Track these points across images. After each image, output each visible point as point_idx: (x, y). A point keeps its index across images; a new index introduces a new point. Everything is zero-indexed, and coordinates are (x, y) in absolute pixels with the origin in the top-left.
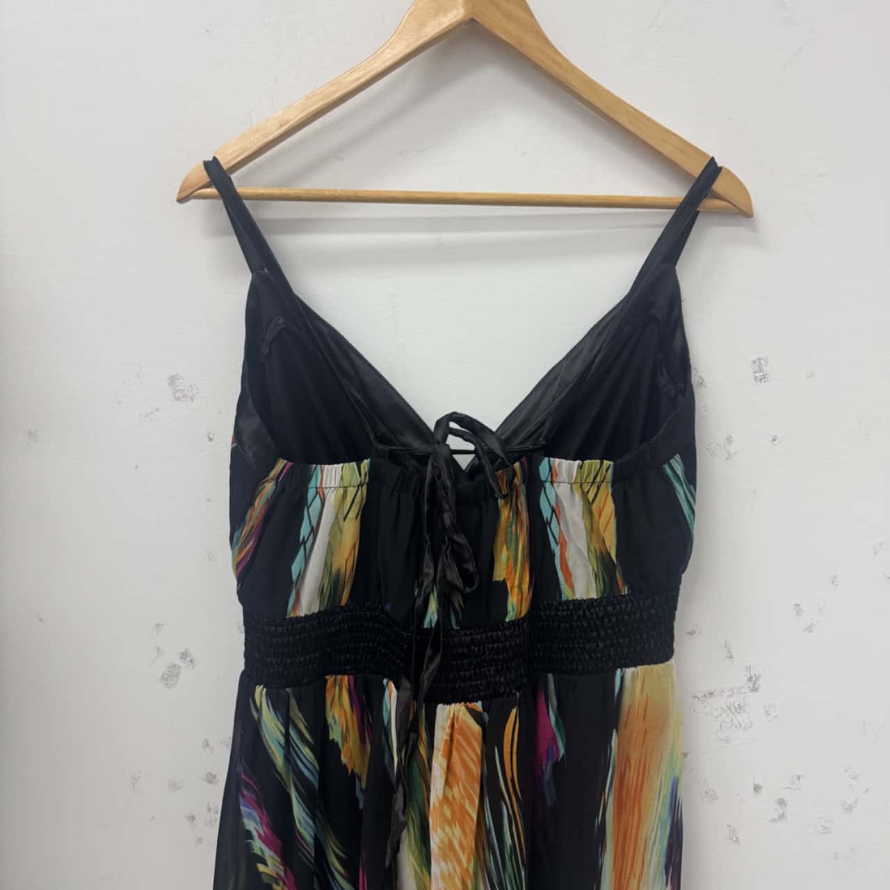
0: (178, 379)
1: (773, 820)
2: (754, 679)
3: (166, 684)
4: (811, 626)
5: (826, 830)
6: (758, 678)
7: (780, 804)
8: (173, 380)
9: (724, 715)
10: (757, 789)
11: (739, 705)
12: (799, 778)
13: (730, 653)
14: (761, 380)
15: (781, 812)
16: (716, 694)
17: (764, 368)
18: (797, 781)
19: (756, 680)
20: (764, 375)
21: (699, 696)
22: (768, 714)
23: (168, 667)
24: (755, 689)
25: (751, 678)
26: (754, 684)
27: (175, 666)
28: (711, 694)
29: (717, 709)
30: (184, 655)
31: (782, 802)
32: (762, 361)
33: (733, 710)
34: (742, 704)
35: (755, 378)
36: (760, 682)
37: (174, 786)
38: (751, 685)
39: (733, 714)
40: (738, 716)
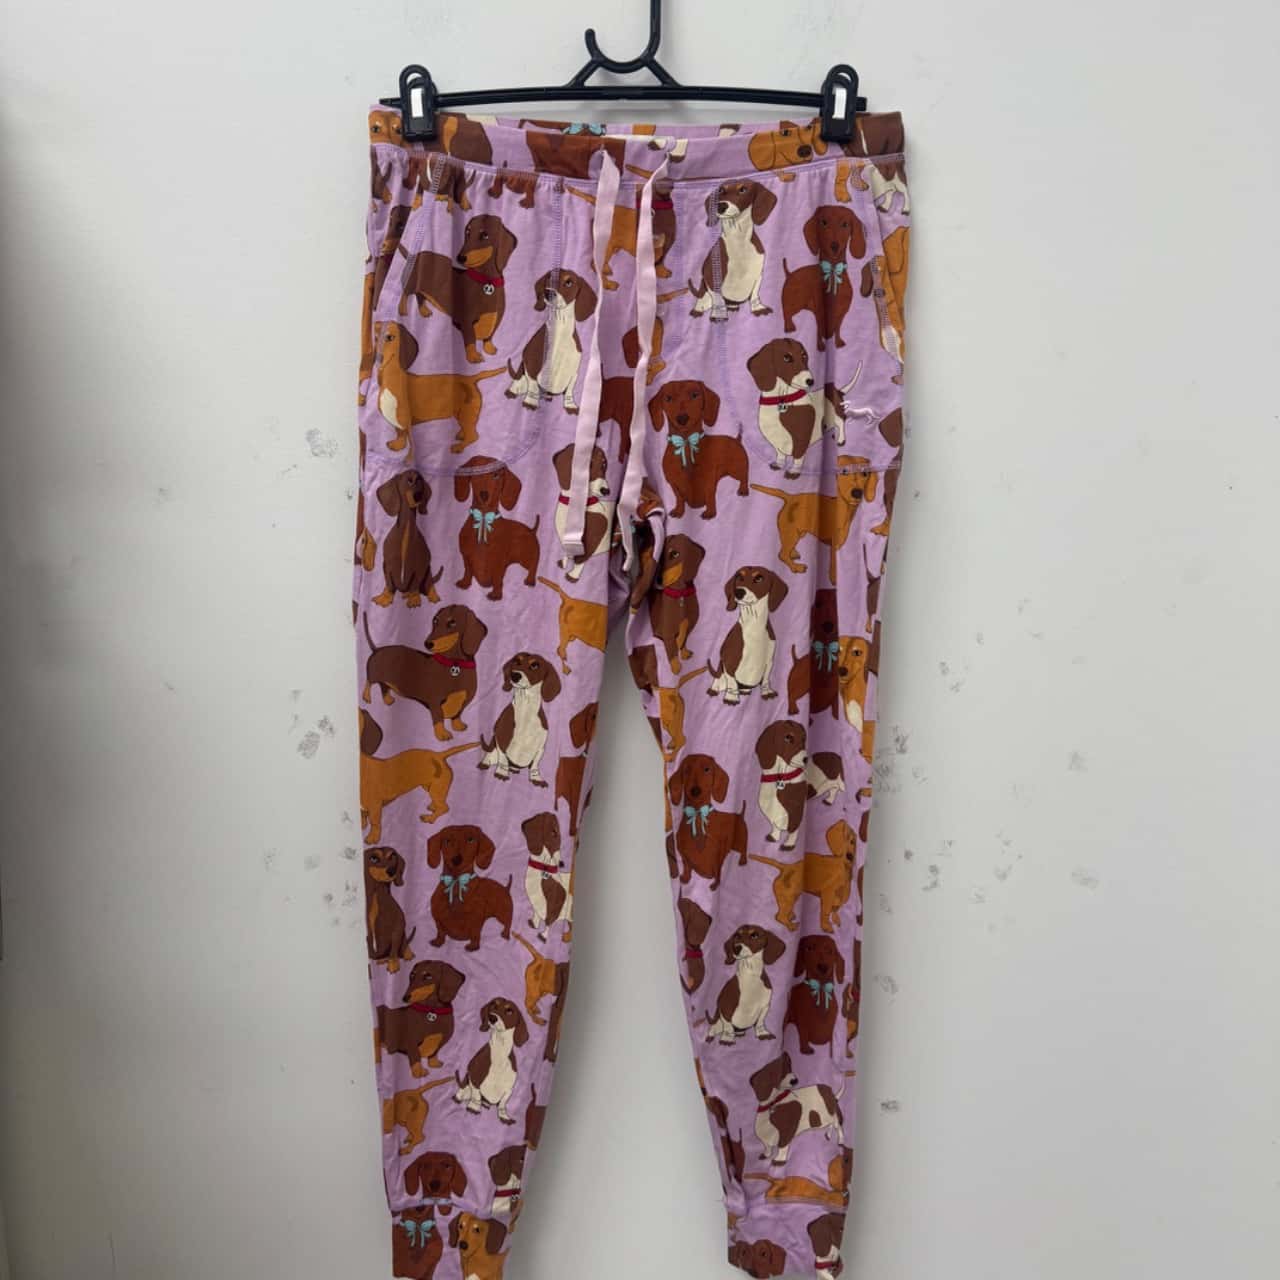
0: (316, 434)
1: (926, 889)
2: (901, 740)
3: (304, 754)
4: (957, 684)
5: (980, 899)
6: (904, 740)
7: (931, 871)
8: (311, 435)
10: (908, 855)
11: (887, 767)
12: (950, 844)
15: (933, 879)
18: (948, 847)
22: (915, 775)
23: (307, 736)
24: (902, 751)
25: (897, 740)
26: (902, 745)
27: (312, 735)
30: (323, 723)
31: (934, 869)
33: (881, 773)
34: (890, 766)
36: (908, 743)
38: (898, 747)
39: (881, 776)
40: (886, 778)
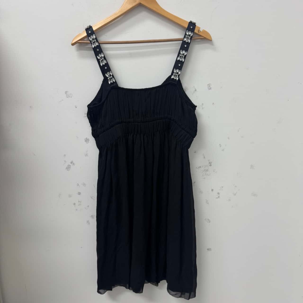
0: (67, 92)
1: (217, 198)
2: (210, 163)
3: (67, 170)
4: (223, 150)
5: (230, 200)
7: (218, 194)
8: (66, 92)
9: (203, 172)
10: (212, 190)
11: (207, 170)
12: (222, 187)
13: (204, 156)
14: (210, 89)
15: (218, 196)
16: (201, 167)
17: (210, 86)
18: (222, 188)
19: (211, 163)
20: (210, 88)
21: (197, 167)
22: (214, 171)
23: (68, 166)
24: (211, 166)
25: (209, 163)
28: (200, 167)
29: (202, 171)
30: (72, 163)
31: (218, 193)
32: (210, 85)
33: (206, 171)
34: (208, 169)
35: (208, 89)
37: (70, 196)
39: (206, 172)
40: (207, 172)
